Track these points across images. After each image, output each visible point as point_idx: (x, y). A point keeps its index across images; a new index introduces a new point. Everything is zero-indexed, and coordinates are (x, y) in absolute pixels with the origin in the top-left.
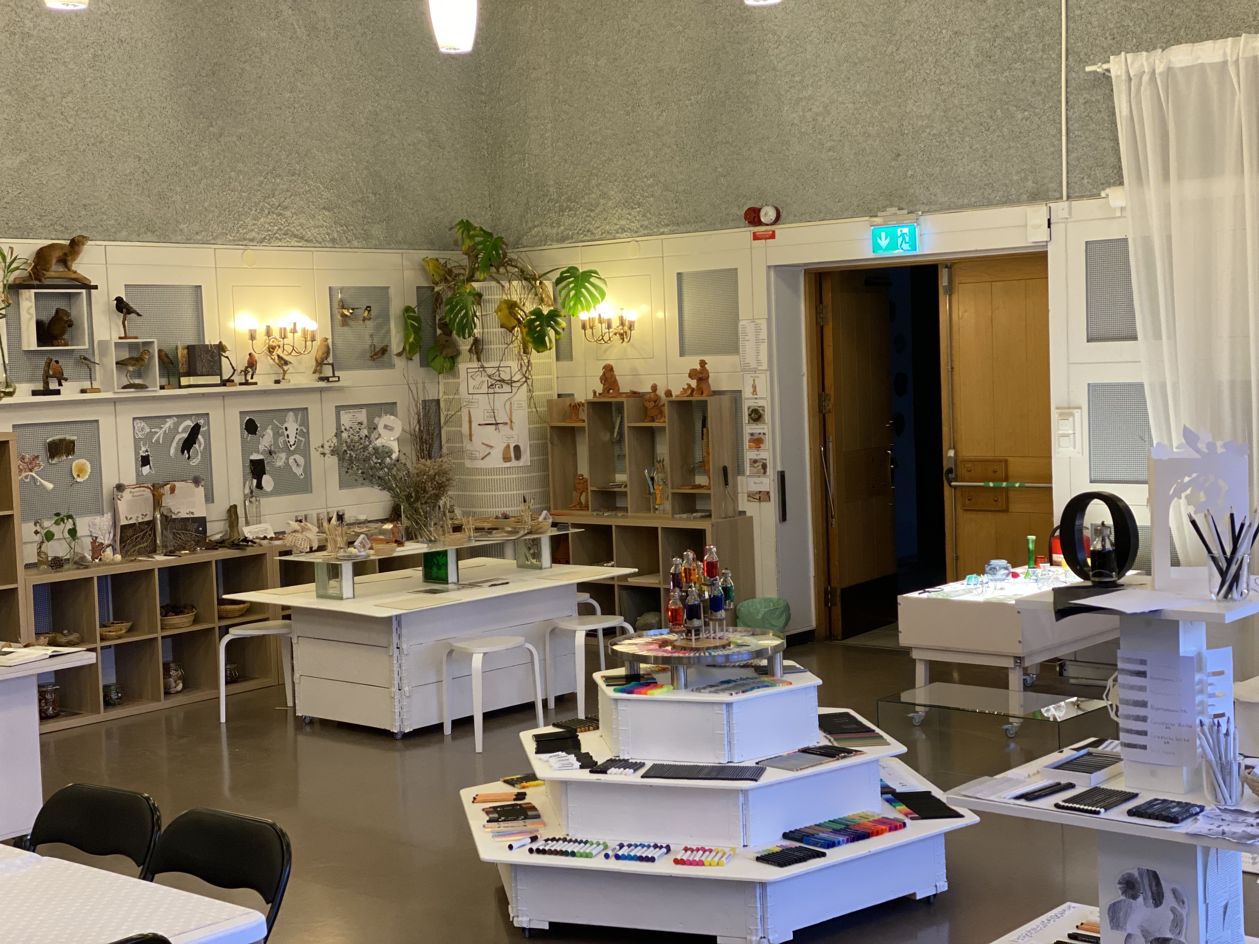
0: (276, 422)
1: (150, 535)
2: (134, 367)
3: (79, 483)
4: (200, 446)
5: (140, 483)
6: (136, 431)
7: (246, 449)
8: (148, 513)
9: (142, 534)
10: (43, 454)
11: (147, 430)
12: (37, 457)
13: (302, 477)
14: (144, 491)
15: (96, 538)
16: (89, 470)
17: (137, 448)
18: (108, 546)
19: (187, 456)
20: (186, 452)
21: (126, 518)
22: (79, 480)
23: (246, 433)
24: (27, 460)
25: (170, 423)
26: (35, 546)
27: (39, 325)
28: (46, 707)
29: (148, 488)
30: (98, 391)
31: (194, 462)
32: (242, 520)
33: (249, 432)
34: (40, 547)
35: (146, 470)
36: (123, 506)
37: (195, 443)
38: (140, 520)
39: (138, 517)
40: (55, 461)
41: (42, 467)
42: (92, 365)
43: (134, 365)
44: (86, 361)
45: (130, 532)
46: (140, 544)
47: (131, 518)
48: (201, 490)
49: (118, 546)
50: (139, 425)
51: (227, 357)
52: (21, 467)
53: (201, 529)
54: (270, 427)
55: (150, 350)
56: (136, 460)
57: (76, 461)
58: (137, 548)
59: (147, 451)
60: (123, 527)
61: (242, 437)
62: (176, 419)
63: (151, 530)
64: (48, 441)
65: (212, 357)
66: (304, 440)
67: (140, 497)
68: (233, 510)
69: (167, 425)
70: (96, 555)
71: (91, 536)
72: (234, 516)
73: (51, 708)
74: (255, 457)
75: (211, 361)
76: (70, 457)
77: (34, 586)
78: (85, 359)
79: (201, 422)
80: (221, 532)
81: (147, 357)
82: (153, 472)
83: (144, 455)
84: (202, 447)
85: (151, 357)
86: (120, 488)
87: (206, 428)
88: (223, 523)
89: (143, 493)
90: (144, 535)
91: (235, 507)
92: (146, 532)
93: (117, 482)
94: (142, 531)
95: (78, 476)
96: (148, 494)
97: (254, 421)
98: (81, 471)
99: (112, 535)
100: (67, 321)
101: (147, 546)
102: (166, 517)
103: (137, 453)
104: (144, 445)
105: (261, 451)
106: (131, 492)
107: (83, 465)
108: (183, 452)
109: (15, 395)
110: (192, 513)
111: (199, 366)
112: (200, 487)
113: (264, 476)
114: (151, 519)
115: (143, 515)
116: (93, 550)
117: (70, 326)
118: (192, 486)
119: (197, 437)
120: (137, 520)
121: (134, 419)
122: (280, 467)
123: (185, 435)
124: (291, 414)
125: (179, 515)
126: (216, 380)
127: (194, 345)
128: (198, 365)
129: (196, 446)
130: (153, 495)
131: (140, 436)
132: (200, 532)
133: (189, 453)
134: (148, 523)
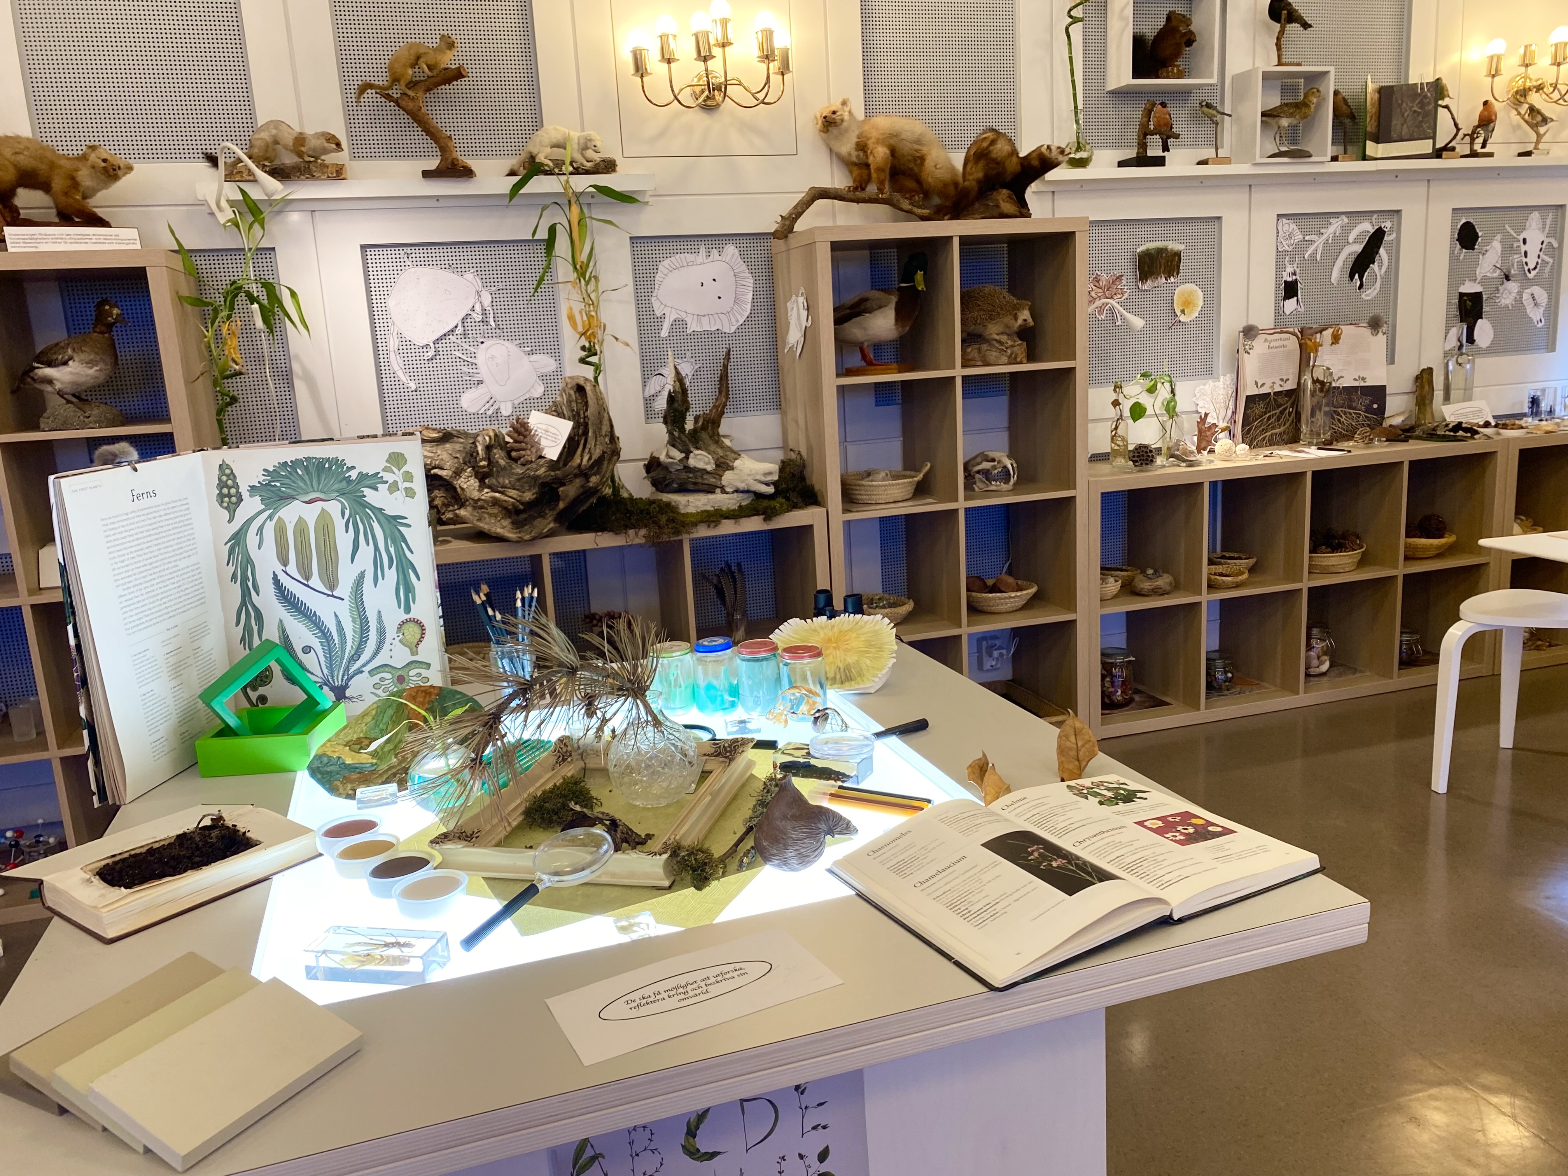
0: (1509, 229)
1: (1290, 414)
2: (1290, 120)
3: (1184, 323)
4: (1380, 267)
5: (1280, 326)
6: (1281, 239)
7: (1455, 274)
8: (1291, 377)
9: (1278, 411)
10: (1129, 272)
11: (1299, 237)
12: (1119, 278)
13: (1540, 325)
14: (1288, 339)
15: (1206, 415)
16: (1201, 303)
17: (1280, 268)
18: (1223, 430)
19: (1358, 283)
20: (1357, 276)
21: (1256, 383)
22: (1182, 318)
23: (1458, 246)
24: (1103, 283)
25: (1335, 226)
26: (1109, 426)
27: (1138, 41)
28: (1112, 690)
29: (1294, 334)
30: (1227, 161)
31: (1369, 294)
32: (1439, 394)
33: (1464, 246)
34: (1116, 428)
35: (1290, 305)
36: (1251, 365)
37: (1373, 263)
38: (1278, 389)
39: (1274, 383)
40: (1148, 285)
41: (1126, 295)
42: (1219, 117)
43: (1291, 115)
44: (1211, 111)
45: (1259, 408)
46: (1273, 428)
47: (1263, 384)
48: (1381, 340)
49: (1238, 430)
50: (1286, 228)
51: (1446, 107)
52: (1093, 294)
53: (1375, 406)
54: (1499, 237)
55: (1321, 89)
56: (1277, 287)
57: (1182, 287)
58: (1268, 434)
59: (1294, 274)
60: (1250, 399)
61: (1452, 253)
62: (1346, 220)
63: (1292, 406)
64: (1138, 250)
65: (1422, 105)
66: (1551, 260)
67: (1282, 349)
68: (1425, 376)
69: (1331, 229)
70: (1203, 444)
71: (1197, 412)
72: (1427, 387)
73: (1119, 693)
74: (1469, 288)
75: (1419, 114)
76: (1172, 280)
77: (1102, 494)
78: (1209, 106)
79: (1387, 225)
80: (1402, 413)
81: (1315, 100)
82: (1302, 310)
83: (1290, 279)
84: (1384, 269)
85: (1323, 100)
86: (1249, 332)
87: (1394, 236)
88: (1406, 397)
89: (1285, 343)
90: (1282, 413)
91: (1430, 370)
92: (1285, 409)
93: (1244, 324)
94: (1279, 406)
95: (1183, 312)
96: (1293, 344)
97: (1473, 226)
98: (1188, 303)
99: (1230, 413)
100: (1184, 34)
101: (1284, 432)
102: (1322, 383)
103: (1278, 275)
104: (1291, 262)
105: (1479, 278)
106: (1266, 340)
107: (1191, 293)
108: (1352, 277)
109: (1091, 164)
110: (1363, 379)
111: (1396, 123)
112: (1380, 334)
113: (1480, 321)
114: (1295, 387)
115: (1282, 380)
116: (1201, 434)
117: (1190, 42)
118: (1367, 332)
119: (1377, 253)
120: (1272, 387)
121: (1279, 216)
122: (1507, 306)
123: (1359, 248)
124: (1536, 215)
125: (1340, 381)
126: (1426, 146)
127: (1392, 87)
128: (1394, 123)
129: (1375, 267)
130: (1301, 345)
131: (1287, 248)
132: (1374, 412)
133: (1361, 278)
134: (1289, 393)
